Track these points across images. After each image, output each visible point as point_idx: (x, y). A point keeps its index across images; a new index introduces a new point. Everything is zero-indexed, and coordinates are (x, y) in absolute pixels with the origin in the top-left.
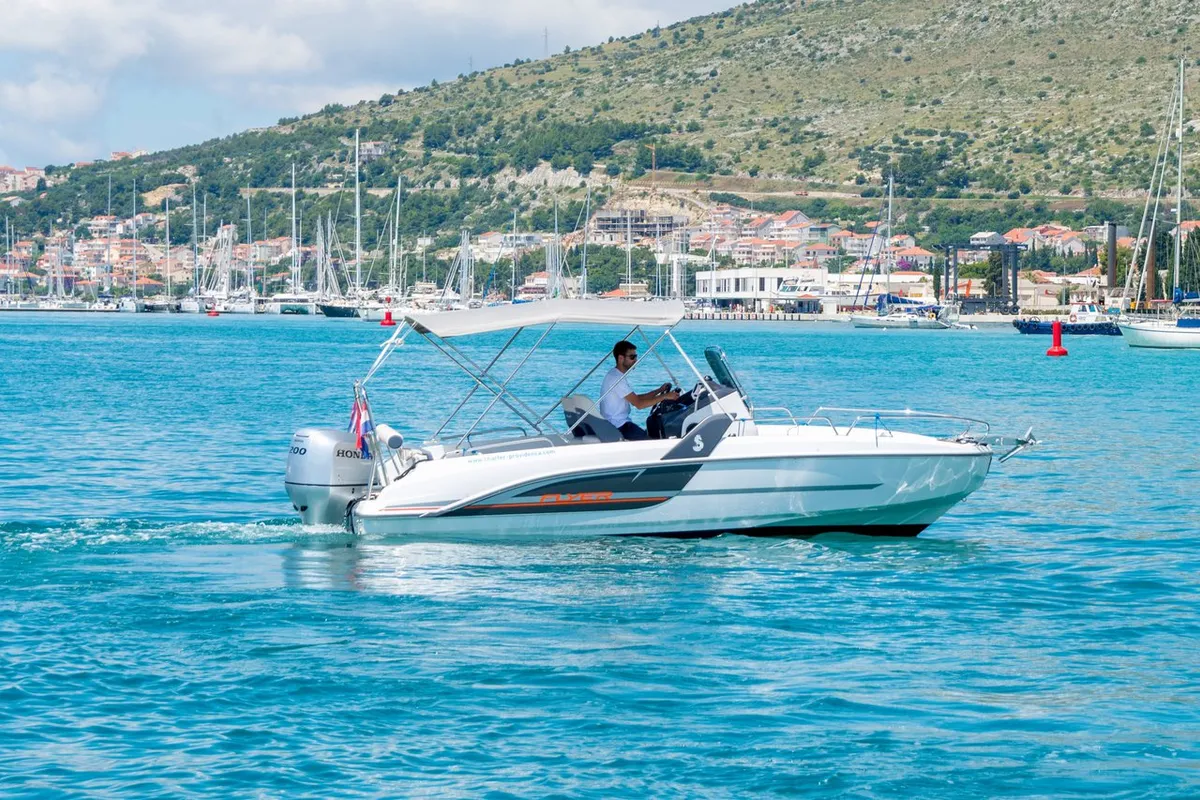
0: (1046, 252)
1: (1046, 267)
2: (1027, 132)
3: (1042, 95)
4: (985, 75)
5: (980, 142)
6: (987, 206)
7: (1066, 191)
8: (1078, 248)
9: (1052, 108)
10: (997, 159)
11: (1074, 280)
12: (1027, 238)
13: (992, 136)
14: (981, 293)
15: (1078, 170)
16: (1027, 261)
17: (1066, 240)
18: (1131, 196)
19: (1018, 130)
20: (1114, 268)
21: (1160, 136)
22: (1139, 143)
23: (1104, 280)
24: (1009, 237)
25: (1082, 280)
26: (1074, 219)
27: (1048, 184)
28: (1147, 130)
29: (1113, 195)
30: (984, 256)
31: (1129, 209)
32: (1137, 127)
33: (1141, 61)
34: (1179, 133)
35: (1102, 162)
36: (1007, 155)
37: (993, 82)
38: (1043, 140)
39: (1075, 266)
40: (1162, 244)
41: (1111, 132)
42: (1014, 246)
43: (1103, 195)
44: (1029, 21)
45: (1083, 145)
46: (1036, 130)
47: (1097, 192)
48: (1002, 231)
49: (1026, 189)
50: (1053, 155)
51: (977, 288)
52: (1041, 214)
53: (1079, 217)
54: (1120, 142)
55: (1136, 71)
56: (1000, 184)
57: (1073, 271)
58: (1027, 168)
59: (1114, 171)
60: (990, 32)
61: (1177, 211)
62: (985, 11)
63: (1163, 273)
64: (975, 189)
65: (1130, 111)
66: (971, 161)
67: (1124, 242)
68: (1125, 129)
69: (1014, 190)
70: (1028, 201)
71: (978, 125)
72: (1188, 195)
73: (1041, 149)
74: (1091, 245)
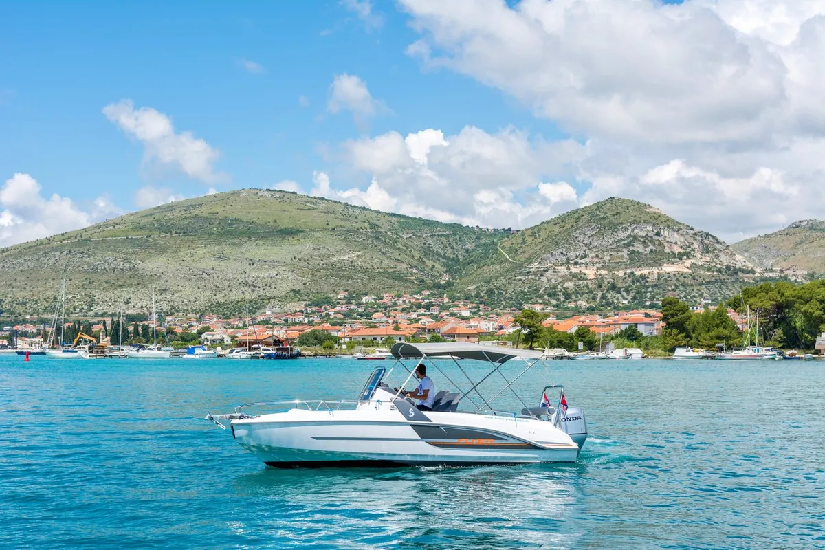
0: (26, 332)
1: (26, 336)
2: (20, 299)
3: (25, 288)
4: (8, 283)
5: (7, 302)
6: (9, 319)
7: (32, 315)
8: (35, 331)
9: (27, 292)
10: (11, 306)
11: (34, 340)
12: (20, 328)
13: (10, 300)
14: (7, 344)
15: (35, 309)
16: (20, 335)
17: (31, 329)
18: (50, 316)
19: (18, 298)
20: (45, 336)
21: (59, 300)
22: (52, 302)
23: (42, 340)
24: (15, 328)
25: (36, 340)
26: (34, 323)
27: (26, 313)
28: (55, 298)
29: (45, 316)
30: (7, 333)
31: (50, 320)
32: (52, 297)
33: (54, 279)
34: (63, 299)
35: (42, 307)
36: (14, 305)
37: (11, 285)
38: (24, 300)
39: (34, 336)
40: (59, 329)
41: (45, 299)
42: (16, 330)
43: (42, 316)
44: (21, 268)
45: (36, 302)
46: (23, 298)
47: (40, 315)
48: (13, 326)
49: (20, 314)
50: (28, 305)
51: (5, 342)
52: (24, 322)
53: (36, 322)
54: (47, 302)
55: (52, 282)
56: (12, 313)
57: (33, 337)
58: (20, 309)
59: (45, 310)
60: (10, 271)
61: (62, 320)
62: (8, 265)
63: (59, 338)
64: (5, 315)
65: (50, 293)
66: (4, 307)
67: (48, 329)
68: (49, 298)
69: (16, 315)
70: (21, 318)
71: (6, 297)
72: (66, 316)
73: (25, 303)
74: (38, 330)
